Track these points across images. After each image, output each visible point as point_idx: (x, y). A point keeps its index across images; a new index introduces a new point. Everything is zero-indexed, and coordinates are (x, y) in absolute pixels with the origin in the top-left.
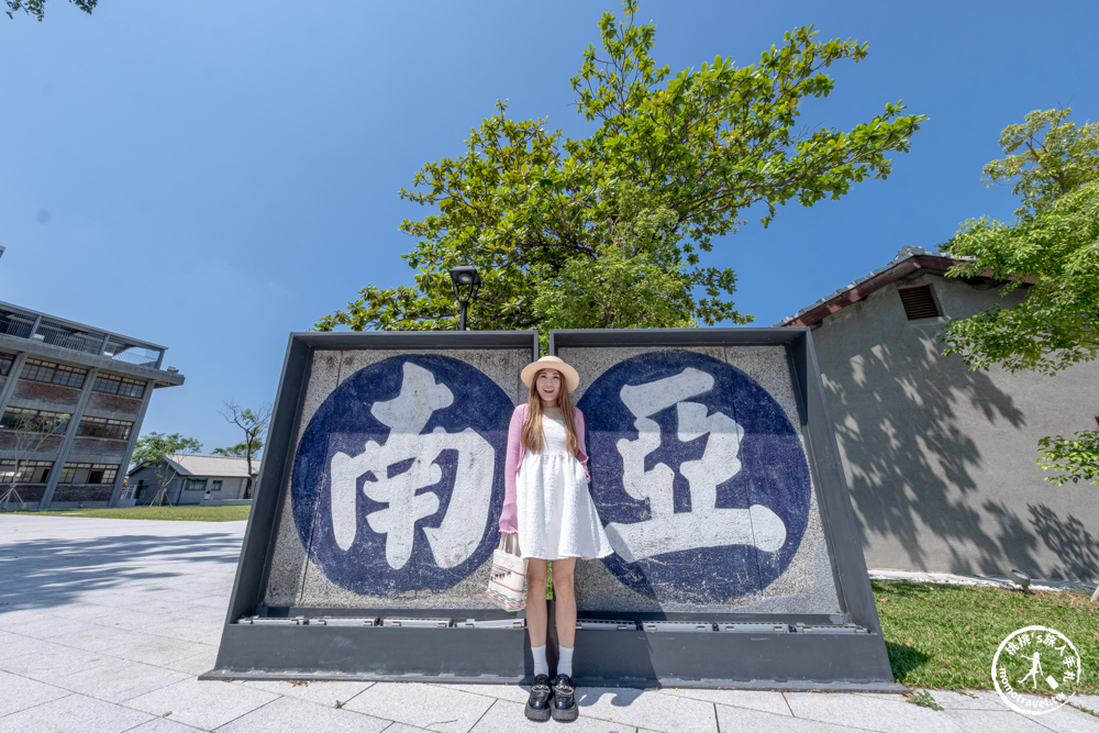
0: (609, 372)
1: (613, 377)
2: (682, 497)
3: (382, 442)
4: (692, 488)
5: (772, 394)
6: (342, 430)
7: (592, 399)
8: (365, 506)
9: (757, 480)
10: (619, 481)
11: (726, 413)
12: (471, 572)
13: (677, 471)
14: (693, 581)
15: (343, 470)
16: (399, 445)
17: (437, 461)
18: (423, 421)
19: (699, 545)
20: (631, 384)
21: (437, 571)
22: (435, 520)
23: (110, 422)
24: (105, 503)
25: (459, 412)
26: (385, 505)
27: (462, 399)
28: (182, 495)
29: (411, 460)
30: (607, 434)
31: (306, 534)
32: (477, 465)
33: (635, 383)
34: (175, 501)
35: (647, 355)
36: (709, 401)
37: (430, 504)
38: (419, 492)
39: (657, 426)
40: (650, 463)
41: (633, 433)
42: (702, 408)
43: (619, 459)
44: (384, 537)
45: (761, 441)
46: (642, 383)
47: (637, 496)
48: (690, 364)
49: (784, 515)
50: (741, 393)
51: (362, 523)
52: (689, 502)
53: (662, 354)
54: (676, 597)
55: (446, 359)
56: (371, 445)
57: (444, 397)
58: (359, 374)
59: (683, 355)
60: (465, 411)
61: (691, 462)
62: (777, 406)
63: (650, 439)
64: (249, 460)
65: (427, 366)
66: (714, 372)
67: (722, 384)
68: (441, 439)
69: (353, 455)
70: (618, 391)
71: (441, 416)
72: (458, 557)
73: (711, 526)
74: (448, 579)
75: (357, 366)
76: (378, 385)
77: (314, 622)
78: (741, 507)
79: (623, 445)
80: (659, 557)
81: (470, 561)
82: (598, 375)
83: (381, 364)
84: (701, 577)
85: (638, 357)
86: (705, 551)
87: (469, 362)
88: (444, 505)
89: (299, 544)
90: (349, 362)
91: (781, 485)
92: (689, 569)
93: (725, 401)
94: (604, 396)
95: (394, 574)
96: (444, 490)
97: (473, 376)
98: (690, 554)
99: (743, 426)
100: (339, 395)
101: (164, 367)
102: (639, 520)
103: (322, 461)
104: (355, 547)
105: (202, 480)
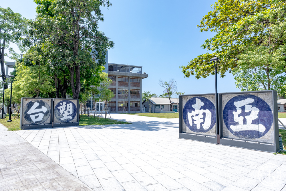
0: (232, 99)
1: (232, 100)
2: (245, 122)
3: (194, 111)
4: (247, 121)
5: (267, 103)
6: (188, 109)
7: (228, 104)
8: (193, 120)
9: (260, 120)
10: (233, 119)
11: (256, 107)
12: (209, 130)
13: (244, 117)
14: (246, 135)
15: (189, 115)
16: (197, 111)
17: (202, 114)
18: (200, 108)
19: (247, 130)
20: (236, 101)
21: (204, 130)
22: (203, 123)
23: (136, 90)
24: (140, 112)
25: (205, 106)
26: (196, 120)
27: (205, 104)
28: (155, 110)
29: (199, 114)
30: (231, 110)
31: (186, 124)
32: (209, 115)
33: (237, 101)
34: (154, 111)
35: (240, 95)
36: (252, 104)
37: (202, 121)
38: (200, 119)
39: (241, 109)
40: (239, 116)
41: (236, 110)
42: (251, 106)
43: (233, 115)
44: (196, 125)
45: (263, 112)
46: (238, 101)
47: (236, 121)
48: (249, 97)
49: (266, 126)
50: (260, 103)
51: (193, 123)
52: (246, 123)
53: (243, 95)
54: (242, 137)
55: (202, 97)
56: (193, 111)
57: (202, 104)
58: (189, 100)
59: (247, 95)
60: (206, 106)
61: (247, 116)
62: (268, 105)
63: (239, 111)
64: (169, 98)
65: (199, 99)
66: (254, 99)
67: (256, 101)
68: (203, 111)
69: (190, 113)
70: (233, 103)
71: (202, 107)
72: (207, 128)
73: (250, 127)
74: (206, 131)
75: (189, 99)
76: (192, 102)
77: (189, 134)
78: (257, 124)
79: (234, 113)
80: (240, 131)
81: (209, 129)
82: (229, 100)
83: (192, 98)
84: (247, 135)
85: (238, 96)
86: (248, 131)
87: (206, 98)
88: (204, 121)
89: (185, 125)
90: (188, 98)
91: (266, 121)
92: (245, 133)
93: (256, 104)
94: (230, 104)
95: (198, 130)
96: (204, 118)
97: (207, 100)
98: (245, 131)
99: (259, 109)
100: (187, 104)
101: (143, 73)
102: (236, 125)
103: (186, 114)
104: (192, 126)
105: (159, 105)
